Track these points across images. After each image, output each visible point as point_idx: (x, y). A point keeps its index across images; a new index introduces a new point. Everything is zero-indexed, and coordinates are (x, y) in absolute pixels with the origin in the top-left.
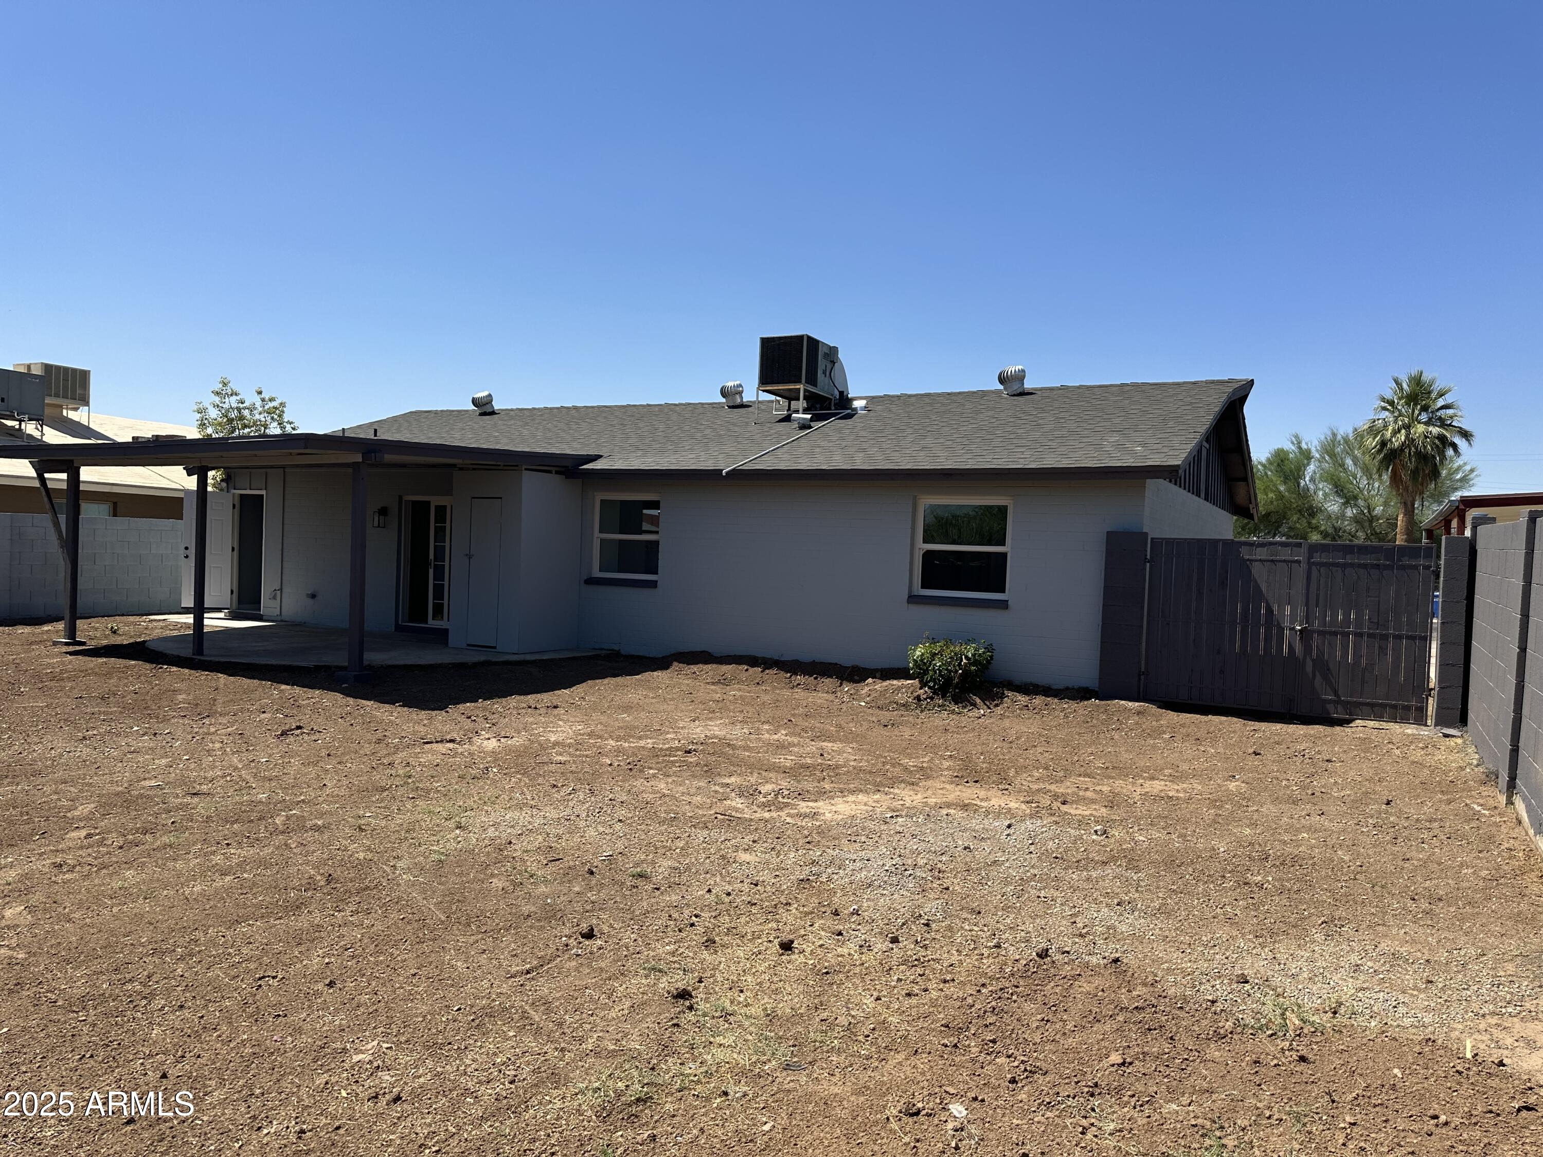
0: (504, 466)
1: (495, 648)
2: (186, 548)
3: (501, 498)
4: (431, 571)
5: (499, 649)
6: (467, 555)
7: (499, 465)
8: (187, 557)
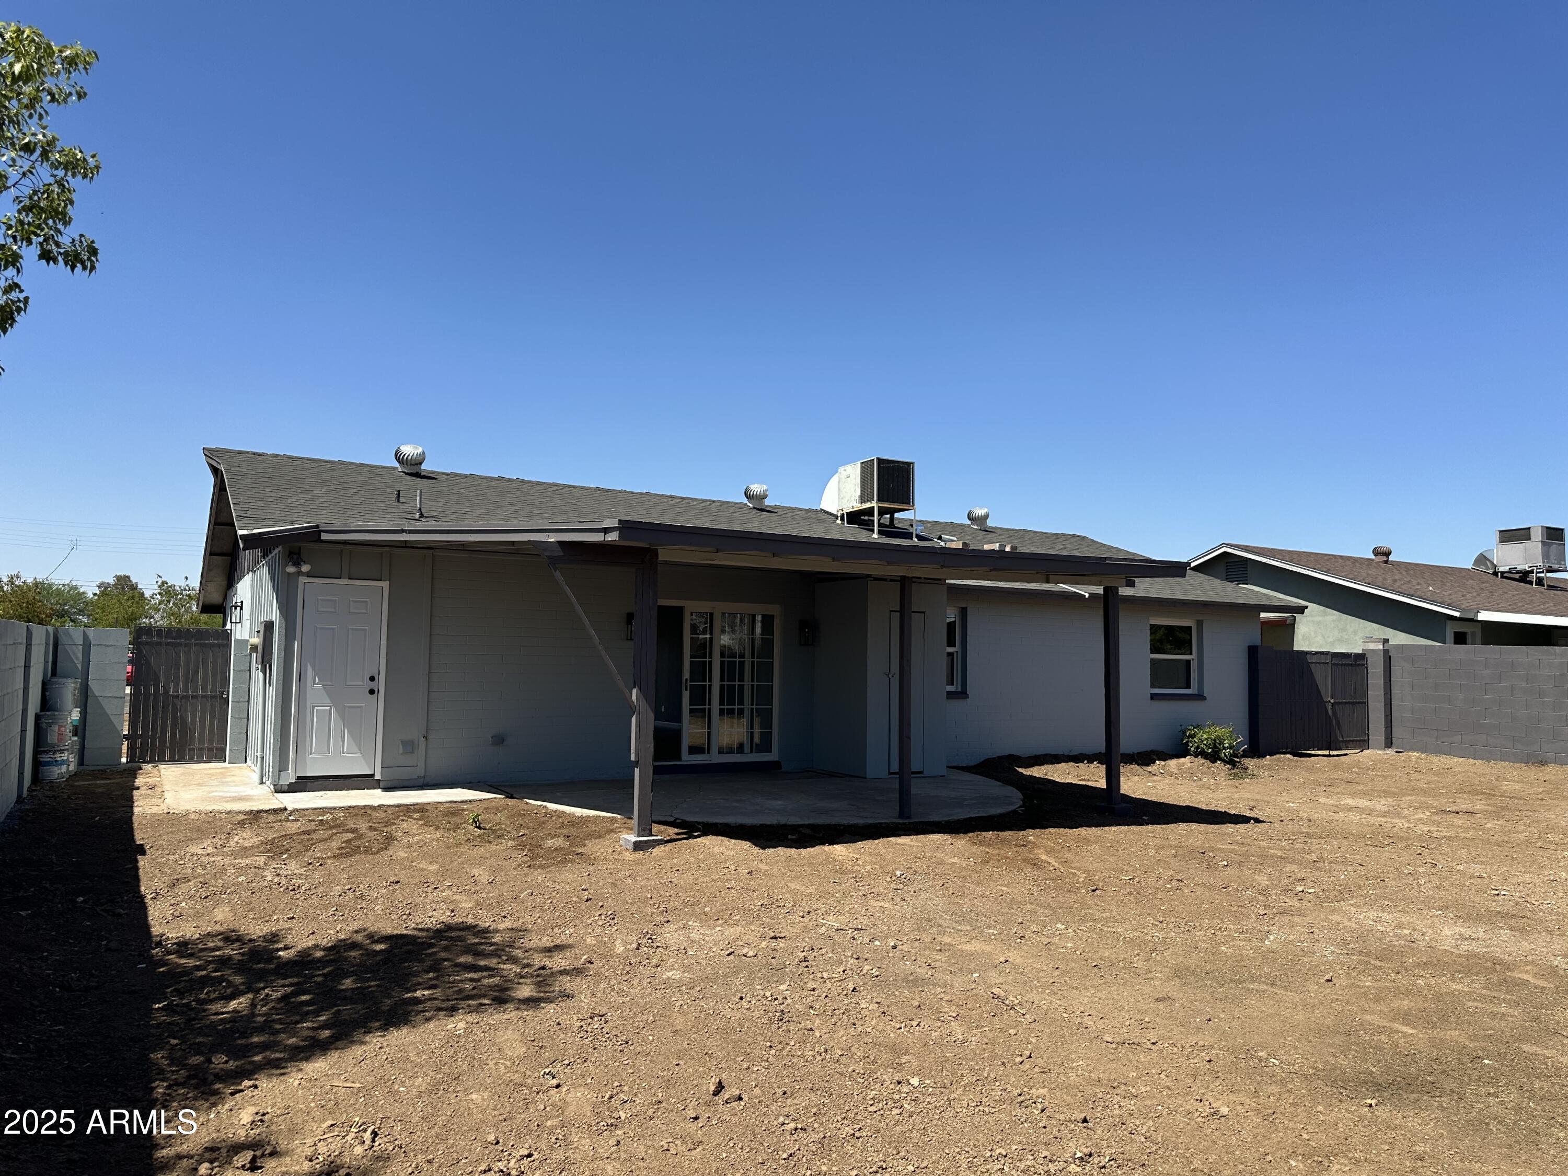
0: (925, 578)
1: (921, 772)
2: (372, 679)
3: (924, 612)
4: (686, 695)
5: (926, 773)
6: (885, 674)
7: (920, 578)
8: (372, 692)
